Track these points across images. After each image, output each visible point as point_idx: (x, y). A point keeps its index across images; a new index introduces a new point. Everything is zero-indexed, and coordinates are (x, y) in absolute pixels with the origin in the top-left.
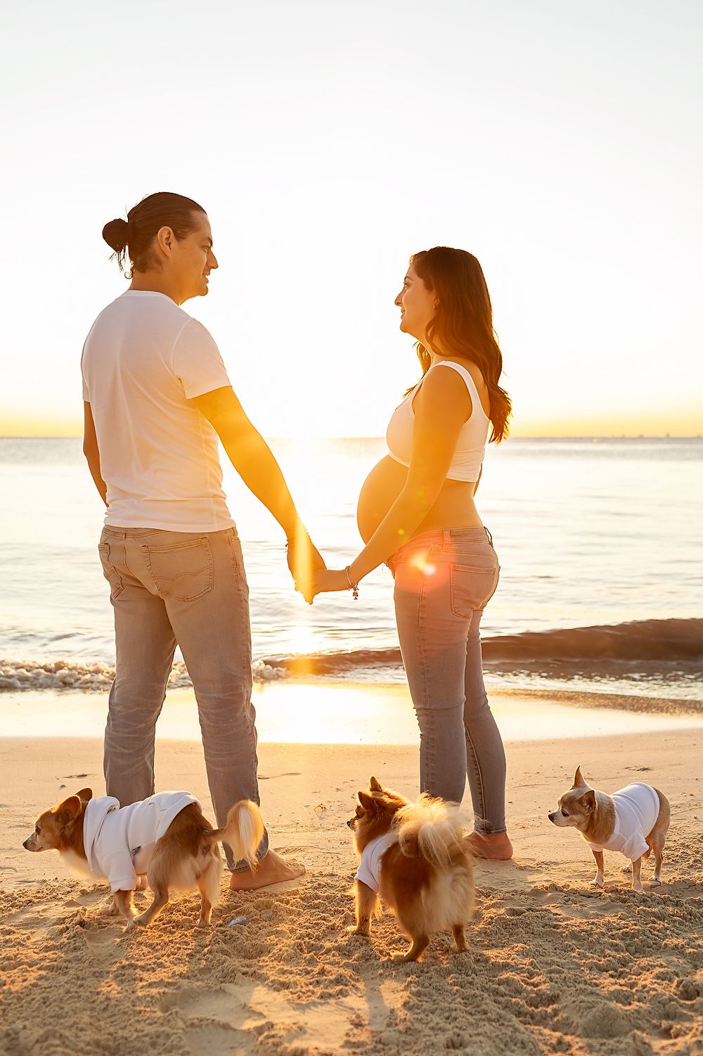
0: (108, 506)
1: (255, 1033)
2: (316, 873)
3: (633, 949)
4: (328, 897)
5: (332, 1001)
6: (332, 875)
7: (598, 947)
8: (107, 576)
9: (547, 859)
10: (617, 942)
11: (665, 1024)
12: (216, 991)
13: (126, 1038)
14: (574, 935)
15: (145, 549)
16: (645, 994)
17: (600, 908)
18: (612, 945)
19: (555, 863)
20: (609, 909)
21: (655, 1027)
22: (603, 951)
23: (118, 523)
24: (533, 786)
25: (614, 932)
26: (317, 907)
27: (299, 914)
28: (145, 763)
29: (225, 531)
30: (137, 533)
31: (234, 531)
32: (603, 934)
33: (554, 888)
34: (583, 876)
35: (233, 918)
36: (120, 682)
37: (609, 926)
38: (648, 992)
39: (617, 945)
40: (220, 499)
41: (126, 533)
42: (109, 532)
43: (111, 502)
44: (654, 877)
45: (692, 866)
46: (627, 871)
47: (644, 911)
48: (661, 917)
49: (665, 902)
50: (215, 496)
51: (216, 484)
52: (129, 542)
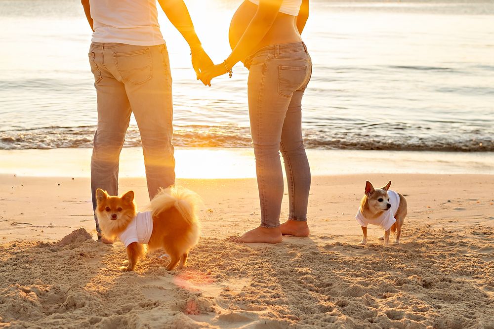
0: (94, 31)
1: (175, 290)
2: (207, 238)
3: (376, 269)
4: (213, 247)
5: (214, 283)
6: (216, 239)
7: (357, 268)
8: (93, 71)
9: (337, 234)
10: (368, 265)
11: (384, 294)
12: (154, 279)
13: (112, 291)
14: (345, 263)
15: (114, 54)
16: (377, 283)
17: (362, 253)
18: (365, 267)
19: (342, 236)
20: (367, 253)
21: (380, 295)
22: (360, 269)
23: (99, 40)
24: (336, 203)
25: (368, 262)
26: (207, 251)
27: (197, 254)
28: (114, 176)
29: (159, 46)
30: (111, 46)
31: (164, 46)
32: (361, 263)
33: (338, 244)
34: (356, 241)
35: (161, 255)
36: (100, 131)
37: (365, 260)
38: (378, 282)
39: (368, 267)
40: (156, 26)
41: (104, 45)
42: (94, 46)
43: (96, 28)
44: (396, 241)
45: (419, 237)
46: (382, 239)
47: (386, 254)
48: (395, 257)
49: (399, 251)
50: (154, 25)
51: (154, 18)
52: (106, 51)
